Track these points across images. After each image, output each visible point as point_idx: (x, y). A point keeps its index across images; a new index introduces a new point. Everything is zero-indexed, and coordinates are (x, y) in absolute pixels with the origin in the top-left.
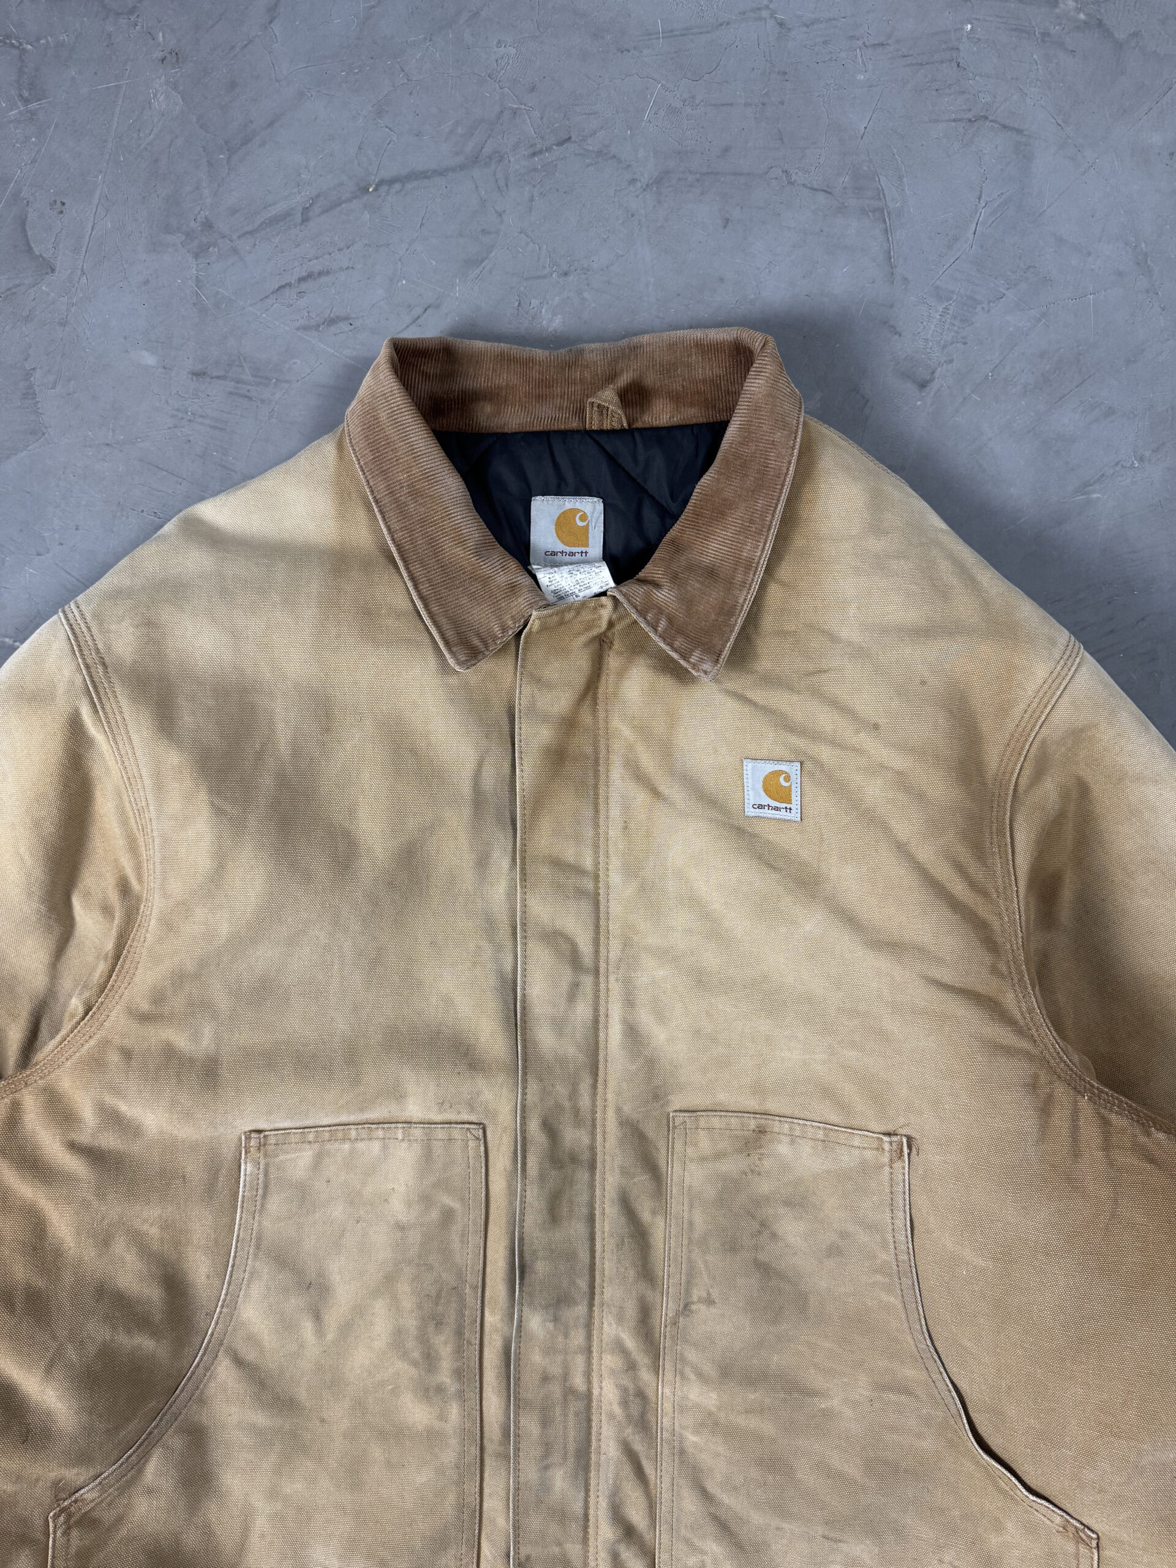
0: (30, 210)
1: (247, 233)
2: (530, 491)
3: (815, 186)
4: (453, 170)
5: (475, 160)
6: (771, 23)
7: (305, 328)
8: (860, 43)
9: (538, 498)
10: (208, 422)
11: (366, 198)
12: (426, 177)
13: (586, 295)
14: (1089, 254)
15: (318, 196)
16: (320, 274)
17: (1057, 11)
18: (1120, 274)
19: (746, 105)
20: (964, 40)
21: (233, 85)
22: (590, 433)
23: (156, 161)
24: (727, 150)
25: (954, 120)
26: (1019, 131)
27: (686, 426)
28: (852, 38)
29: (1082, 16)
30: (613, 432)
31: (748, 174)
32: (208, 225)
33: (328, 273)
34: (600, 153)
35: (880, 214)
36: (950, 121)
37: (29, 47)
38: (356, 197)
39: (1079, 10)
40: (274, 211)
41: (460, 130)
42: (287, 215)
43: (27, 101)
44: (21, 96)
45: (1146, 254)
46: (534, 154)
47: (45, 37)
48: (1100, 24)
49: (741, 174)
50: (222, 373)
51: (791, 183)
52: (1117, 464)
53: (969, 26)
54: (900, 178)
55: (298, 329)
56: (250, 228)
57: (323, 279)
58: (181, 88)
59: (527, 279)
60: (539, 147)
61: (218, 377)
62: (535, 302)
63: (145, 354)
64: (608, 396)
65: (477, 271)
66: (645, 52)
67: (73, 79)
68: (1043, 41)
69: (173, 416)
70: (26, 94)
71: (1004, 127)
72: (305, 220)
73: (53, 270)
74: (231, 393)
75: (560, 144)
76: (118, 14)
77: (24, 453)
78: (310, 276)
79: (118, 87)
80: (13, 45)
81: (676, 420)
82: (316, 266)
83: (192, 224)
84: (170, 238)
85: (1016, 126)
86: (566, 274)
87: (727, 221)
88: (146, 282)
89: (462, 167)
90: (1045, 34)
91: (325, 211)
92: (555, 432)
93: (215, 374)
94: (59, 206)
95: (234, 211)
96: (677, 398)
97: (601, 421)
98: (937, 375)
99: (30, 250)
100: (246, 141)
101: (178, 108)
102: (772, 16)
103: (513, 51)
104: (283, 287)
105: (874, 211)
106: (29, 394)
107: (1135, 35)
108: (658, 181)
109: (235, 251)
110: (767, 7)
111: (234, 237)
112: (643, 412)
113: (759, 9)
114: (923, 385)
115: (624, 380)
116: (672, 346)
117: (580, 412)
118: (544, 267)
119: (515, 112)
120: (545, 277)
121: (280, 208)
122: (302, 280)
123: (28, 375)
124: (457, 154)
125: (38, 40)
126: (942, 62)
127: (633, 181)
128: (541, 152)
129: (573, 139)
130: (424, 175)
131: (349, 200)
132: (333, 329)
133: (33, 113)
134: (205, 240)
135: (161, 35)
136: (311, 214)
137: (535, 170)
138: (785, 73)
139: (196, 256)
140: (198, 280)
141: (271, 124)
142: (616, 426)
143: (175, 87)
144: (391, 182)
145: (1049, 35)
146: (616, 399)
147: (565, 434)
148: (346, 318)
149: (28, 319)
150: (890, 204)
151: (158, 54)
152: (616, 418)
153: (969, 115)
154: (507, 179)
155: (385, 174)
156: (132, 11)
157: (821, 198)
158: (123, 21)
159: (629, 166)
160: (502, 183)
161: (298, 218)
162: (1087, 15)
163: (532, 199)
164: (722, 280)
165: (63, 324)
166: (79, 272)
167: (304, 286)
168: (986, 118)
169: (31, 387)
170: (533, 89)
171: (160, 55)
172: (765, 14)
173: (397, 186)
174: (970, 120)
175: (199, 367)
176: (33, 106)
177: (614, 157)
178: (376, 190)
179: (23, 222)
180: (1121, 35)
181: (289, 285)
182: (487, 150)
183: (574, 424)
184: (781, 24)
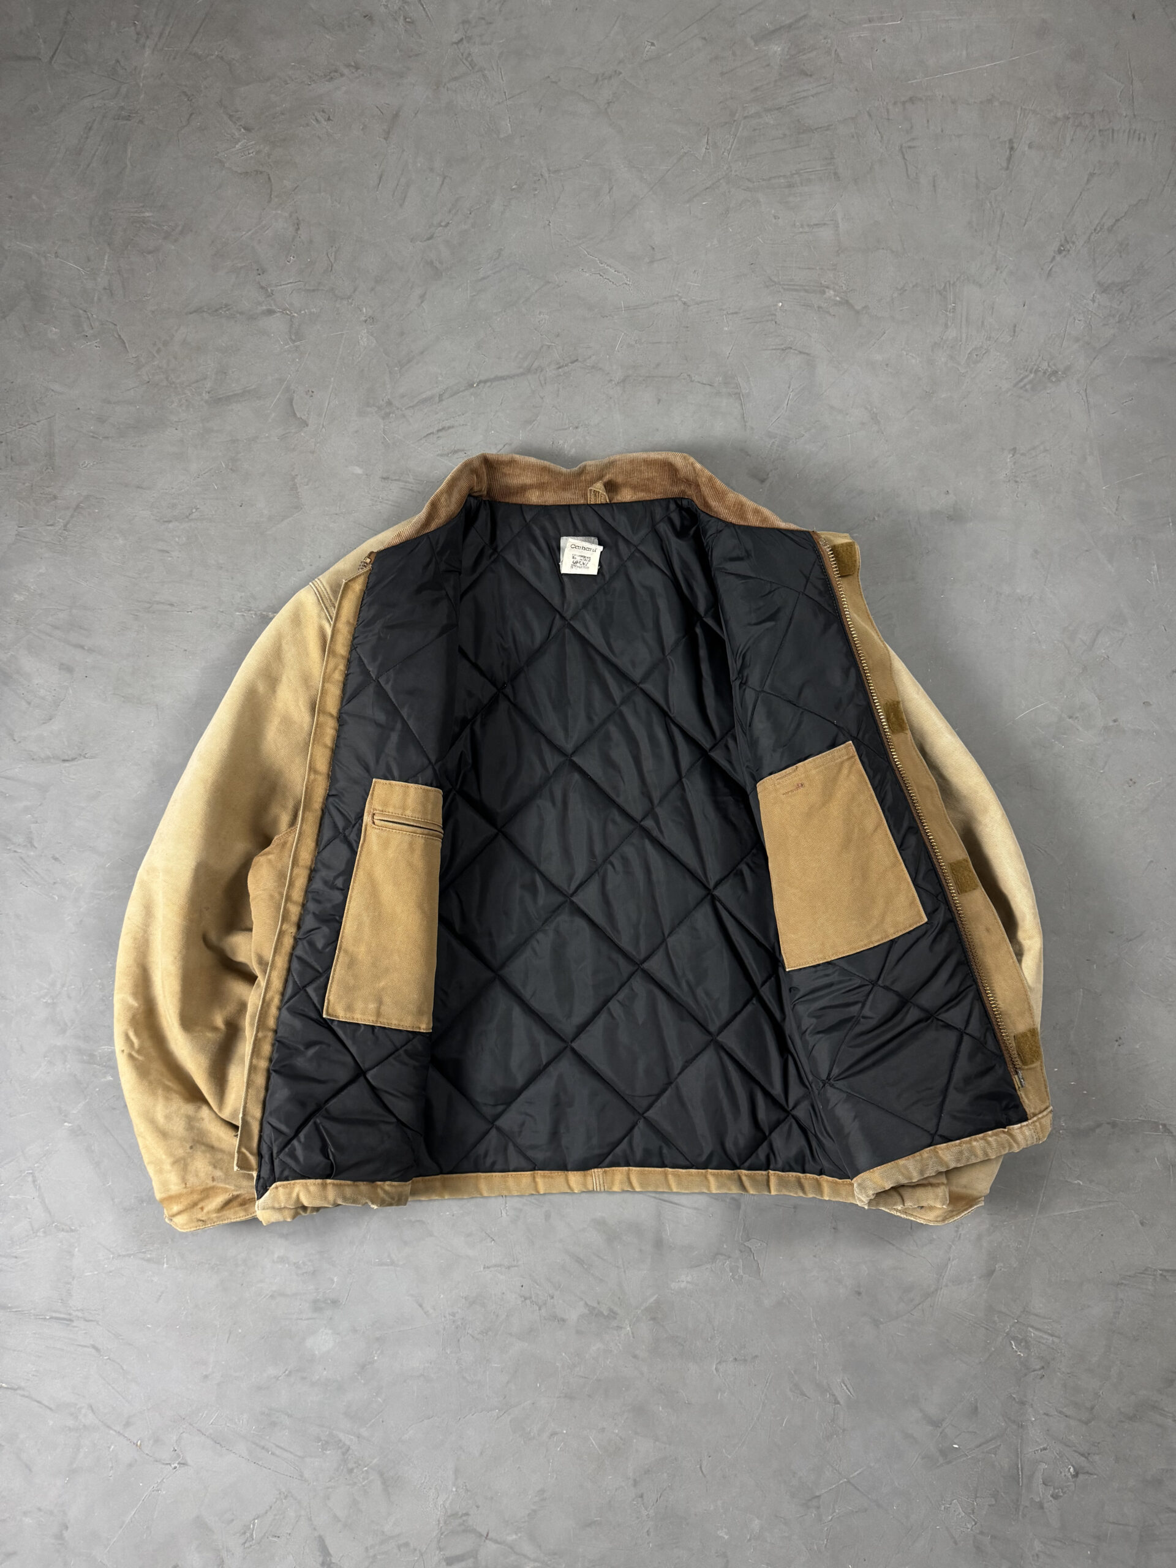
0: (295, 395)
1: (410, 407)
2: (560, 534)
3: (704, 382)
4: (518, 375)
5: (529, 370)
6: (679, 303)
7: (441, 455)
8: (725, 312)
9: (564, 538)
10: (390, 503)
11: (472, 390)
12: (504, 379)
13: (587, 438)
14: (847, 414)
15: (447, 388)
16: (449, 428)
17: (825, 296)
18: (863, 424)
19: (668, 343)
20: (778, 310)
21: (402, 334)
22: (590, 506)
23: (363, 370)
24: (658, 365)
25: (775, 349)
26: (808, 354)
27: (639, 501)
28: (721, 310)
29: (838, 299)
30: (602, 504)
31: (670, 377)
32: (389, 403)
33: (453, 427)
34: (593, 367)
35: (738, 395)
36: (773, 349)
37: (296, 315)
38: (467, 389)
39: (836, 296)
40: (424, 396)
41: (520, 356)
42: (431, 398)
43: (294, 341)
44: (291, 339)
45: (876, 414)
46: (560, 368)
47: (304, 310)
48: (847, 302)
49: (666, 377)
50: (397, 478)
51: (692, 381)
52: (866, 519)
53: (780, 304)
54: (748, 378)
55: (438, 455)
56: (411, 404)
57: (451, 430)
58: (375, 335)
59: (557, 430)
60: (561, 364)
61: (395, 480)
62: (561, 442)
63: (357, 468)
64: (599, 486)
65: (531, 427)
66: (616, 317)
67: (318, 330)
68: (819, 311)
69: (372, 500)
70: (293, 337)
71: (801, 352)
72: (441, 400)
73: (307, 425)
74: (402, 488)
75: (572, 362)
76: (342, 299)
77: (290, 519)
78: (443, 429)
79: (342, 334)
80: (287, 314)
81: (635, 498)
82: (447, 424)
83: (381, 402)
84: (369, 409)
85: (807, 351)
86: (577, 428)
87: (659, 400)
88: (357, 432)
89: (522, 374)
90: (819, 307)
91: (451, 396)
92: (572, 505)
93: (394, 478)
94: (310, 393)
95: (403, 396)
96: (635, 488)
97: (595, 499)
98: (770, 475)
99: (295, 415)
100: (409, 361)
101: (373, 344)
102: (680, 299)
103: (547, 317)
104: (430, 434)
105: (736, 394)
106: (294, 488)
107: (866, 307)
108: (624, 381)
109: (404, 416)
110: (677, 295)
111: (404, 409)
112: (617, 494)
113: (673, 296)
114: (763, 481)
115: (607, 478)
116: (632, 462)
117: (585, 495)
118: (565, 424)
119: (549, 347)
120: (566, 429)
121: (429, 393)
122: (438, 431)
123: (293, 478)
124: (520, 367)
125: (300, 311)
126: (767, 321)
127: (611, 380)
128: (563, 366)
129: (580, 359)
130: (503, 378)
131: (462, 391)
132: (456, 456)
133: (297, 347)
134: (388, 410)
135: (364, 310)
136: (444, 398)
137: (560, 375)
138: (687, 327)
139: (383, 418)
140: (384, 431)
141: (422, 353)
142: (603, 501)
143: (372, 335)
144: (485, 382)
145: (821, 308)
146: (603, 487)
147: (577, 506)
148: (463, 450)
149: (294, 450)
150: (743, 391)
151: (363, 318)
152: (603, 497)
153: (783, 347)
154: (545, 380)
155: (482, 378)
156: (349, 298)
157: (708, 388)
158: (345, 302)
159: (608, 373)
160: (543, 382)
161: (437, 399)
162: (841, 298)
163: (558, 390)
164: (657, 430)
165: (313, 452)
166: (321, 427)
167: (440, 434)
168: (791, 348)
169: (295, 484)
170: (558, 336)
171: (364, 318)
172: (676, 299)
173: (488, 384)
174: (783, 350)
175: (385, 475)
176: (298, 343)
177: (600, 369)
178: (477, 385)
179: (291, 401)
180: (858, 307)
181: (433, 433)
182: (536, 364)
183: (582, 501)
184: (685, 303)
